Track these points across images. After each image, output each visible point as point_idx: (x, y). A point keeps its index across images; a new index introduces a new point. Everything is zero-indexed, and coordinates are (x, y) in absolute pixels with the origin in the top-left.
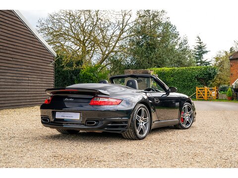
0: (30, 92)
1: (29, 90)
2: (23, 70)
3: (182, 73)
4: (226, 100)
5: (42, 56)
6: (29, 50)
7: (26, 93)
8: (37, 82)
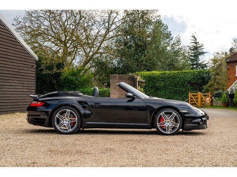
0: (10, 98)
1: (11, 96)
2: (5, 75)
3: (174, 77)
4: (220, 106)
5: (23, 60)
6: (10, 54)
7: (7, 98)
8: (18, 87)
